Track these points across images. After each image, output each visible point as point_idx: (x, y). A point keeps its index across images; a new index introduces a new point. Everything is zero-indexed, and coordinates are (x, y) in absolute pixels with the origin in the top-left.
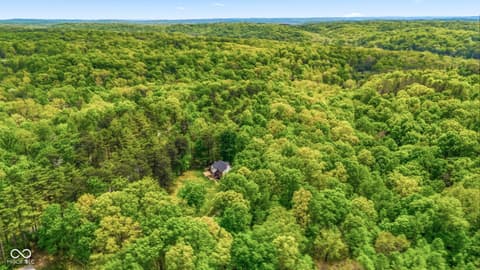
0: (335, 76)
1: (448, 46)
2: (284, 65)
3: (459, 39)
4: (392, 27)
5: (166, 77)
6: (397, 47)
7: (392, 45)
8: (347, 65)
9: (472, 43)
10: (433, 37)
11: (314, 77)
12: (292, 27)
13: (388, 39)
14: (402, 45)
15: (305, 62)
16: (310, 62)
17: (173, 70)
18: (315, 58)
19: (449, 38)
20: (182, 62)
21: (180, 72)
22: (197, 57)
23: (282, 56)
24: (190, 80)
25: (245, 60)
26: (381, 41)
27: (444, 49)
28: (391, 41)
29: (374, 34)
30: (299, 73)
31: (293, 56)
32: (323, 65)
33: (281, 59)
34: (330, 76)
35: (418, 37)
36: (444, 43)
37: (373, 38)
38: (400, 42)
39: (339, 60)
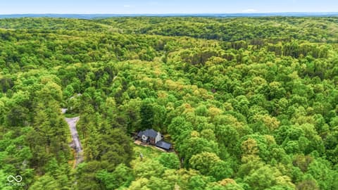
0: (146, 55)
1: (195, 32)
2: (109, 50)
3: (201, 28)
4: (158, 21)
5: (11, 65)
6: (167, 34)
7: (164, 33)
8: (150, 47)
9: (207, 30)
10: (186, 27)
11: (133, 57)
12: (90, 21)
13: (160, 29)
14: (170, 33)
15: (123, 46)
16: (127, 46)
17: (15, 59)
18: (128, 43)
19: (194, 27)
20: (21, 51)
21: (23, 60)
22: (34, 47)
23: (105, 42)
24: (35, 66)
25: (77, 46)
26: (156, 30)
27: (193, 34)
28: (162, 30)
29: (149, 25)
30: (122, 55)
31: (113, 42)
32: (135, 48)
33: (105, 45)
34: (143, 55)
35: (178, 28)
36: (193, 30)
37: (150, 29)
38: (168, 31)
39: (144, 44)
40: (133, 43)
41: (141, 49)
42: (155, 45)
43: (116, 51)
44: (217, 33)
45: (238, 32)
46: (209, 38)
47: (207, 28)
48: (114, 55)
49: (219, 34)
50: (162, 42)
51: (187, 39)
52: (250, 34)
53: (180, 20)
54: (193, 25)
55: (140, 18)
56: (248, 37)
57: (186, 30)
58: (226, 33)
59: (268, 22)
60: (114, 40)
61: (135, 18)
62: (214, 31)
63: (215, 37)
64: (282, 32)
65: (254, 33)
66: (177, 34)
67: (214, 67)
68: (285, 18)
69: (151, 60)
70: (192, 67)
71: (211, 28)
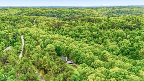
0: (27, 25)
1: (45, 14)
2: (8, 24)
3: (47, 12)
7: (30, 14)
10: (40, 12)
11: (22, 26)
13: (27, 13)
14: (33, 14)
15: (14, 22)
16: (16, 21)
19: (44, 12)
27: (44, 15)
29: (21, 11)
30: (15, 26)
31: (9, 20)
32: (21, 22)
33: (5, 21)
34: (26, 25)
35: (36, 12)
36: (43, 13)
37: (22, 13)
38: (32, 14)
39: (24, 20)
40: (19, 20)
41: (25, 22)
42: (30, 20)
43: (11, 24)
44: (54, 14)
45: (63, 14)
46: (51, 16)
47: (50, 12)
48: (11, 26)
49: (56, 15)
50: (32, 19)
51: (43, 17)
52: (68, 14)
53: (35, 8)
54: (43, 11)
55: (14, 8)
56: (67, 15)
57: (40, 13)
58: (58, 14)
59: (72, 10)
60: (9, 19)
61: (11, 8)
62: (53, 13)
63: (54, 16)
64: (79, 13)
65: (69, 14)
66: (37, 15)
67: (66, 28)
68: (77, 8)
69: (30, 27)
70: (56, 29)
71: (51, 12)
